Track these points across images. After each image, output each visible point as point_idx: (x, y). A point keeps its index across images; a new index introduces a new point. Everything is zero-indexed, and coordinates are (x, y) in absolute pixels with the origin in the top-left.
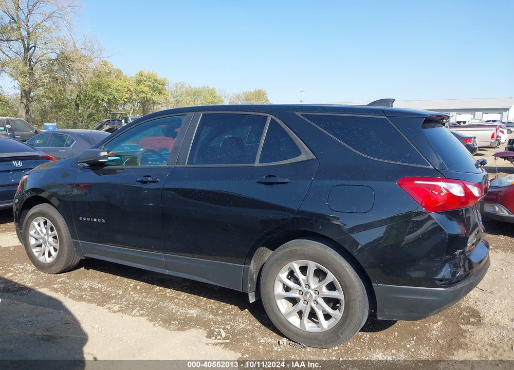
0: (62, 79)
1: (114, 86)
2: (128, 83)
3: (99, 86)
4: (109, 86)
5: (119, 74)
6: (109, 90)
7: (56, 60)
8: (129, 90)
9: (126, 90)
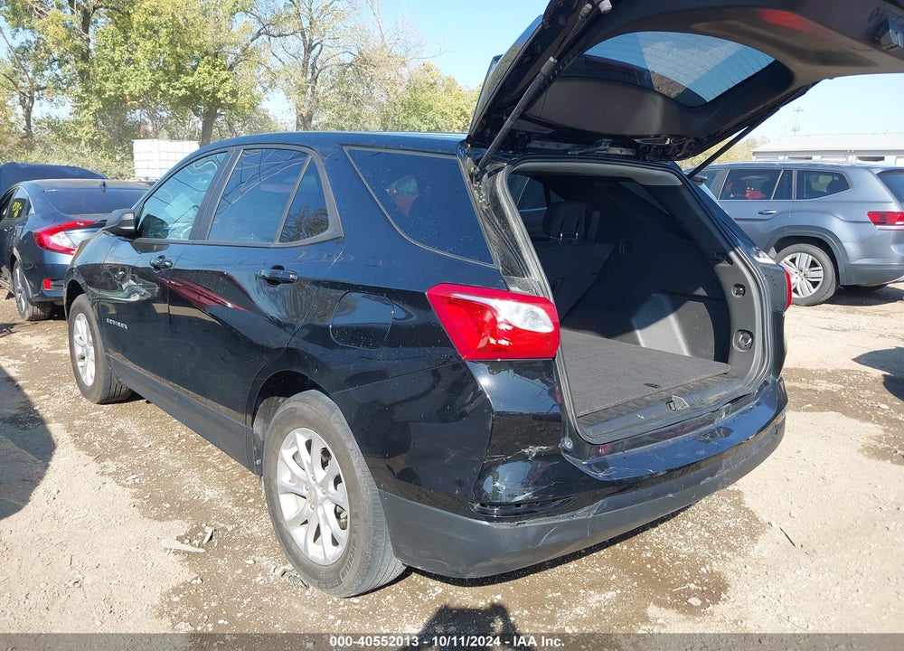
0: (356, 95)
1: (439, 106)
2: (462, 102)
3: (414, 107)
4: (430, 108)
5: (450, 86)
6: (429, 115)
7: (351, 65)
8: (464, 114)
9: (459, 113)
